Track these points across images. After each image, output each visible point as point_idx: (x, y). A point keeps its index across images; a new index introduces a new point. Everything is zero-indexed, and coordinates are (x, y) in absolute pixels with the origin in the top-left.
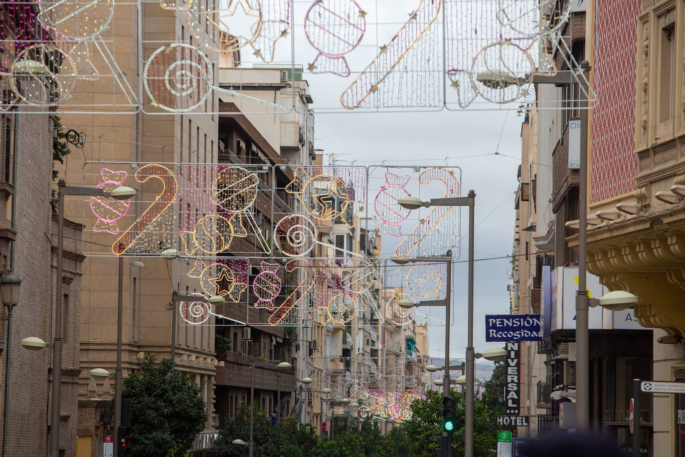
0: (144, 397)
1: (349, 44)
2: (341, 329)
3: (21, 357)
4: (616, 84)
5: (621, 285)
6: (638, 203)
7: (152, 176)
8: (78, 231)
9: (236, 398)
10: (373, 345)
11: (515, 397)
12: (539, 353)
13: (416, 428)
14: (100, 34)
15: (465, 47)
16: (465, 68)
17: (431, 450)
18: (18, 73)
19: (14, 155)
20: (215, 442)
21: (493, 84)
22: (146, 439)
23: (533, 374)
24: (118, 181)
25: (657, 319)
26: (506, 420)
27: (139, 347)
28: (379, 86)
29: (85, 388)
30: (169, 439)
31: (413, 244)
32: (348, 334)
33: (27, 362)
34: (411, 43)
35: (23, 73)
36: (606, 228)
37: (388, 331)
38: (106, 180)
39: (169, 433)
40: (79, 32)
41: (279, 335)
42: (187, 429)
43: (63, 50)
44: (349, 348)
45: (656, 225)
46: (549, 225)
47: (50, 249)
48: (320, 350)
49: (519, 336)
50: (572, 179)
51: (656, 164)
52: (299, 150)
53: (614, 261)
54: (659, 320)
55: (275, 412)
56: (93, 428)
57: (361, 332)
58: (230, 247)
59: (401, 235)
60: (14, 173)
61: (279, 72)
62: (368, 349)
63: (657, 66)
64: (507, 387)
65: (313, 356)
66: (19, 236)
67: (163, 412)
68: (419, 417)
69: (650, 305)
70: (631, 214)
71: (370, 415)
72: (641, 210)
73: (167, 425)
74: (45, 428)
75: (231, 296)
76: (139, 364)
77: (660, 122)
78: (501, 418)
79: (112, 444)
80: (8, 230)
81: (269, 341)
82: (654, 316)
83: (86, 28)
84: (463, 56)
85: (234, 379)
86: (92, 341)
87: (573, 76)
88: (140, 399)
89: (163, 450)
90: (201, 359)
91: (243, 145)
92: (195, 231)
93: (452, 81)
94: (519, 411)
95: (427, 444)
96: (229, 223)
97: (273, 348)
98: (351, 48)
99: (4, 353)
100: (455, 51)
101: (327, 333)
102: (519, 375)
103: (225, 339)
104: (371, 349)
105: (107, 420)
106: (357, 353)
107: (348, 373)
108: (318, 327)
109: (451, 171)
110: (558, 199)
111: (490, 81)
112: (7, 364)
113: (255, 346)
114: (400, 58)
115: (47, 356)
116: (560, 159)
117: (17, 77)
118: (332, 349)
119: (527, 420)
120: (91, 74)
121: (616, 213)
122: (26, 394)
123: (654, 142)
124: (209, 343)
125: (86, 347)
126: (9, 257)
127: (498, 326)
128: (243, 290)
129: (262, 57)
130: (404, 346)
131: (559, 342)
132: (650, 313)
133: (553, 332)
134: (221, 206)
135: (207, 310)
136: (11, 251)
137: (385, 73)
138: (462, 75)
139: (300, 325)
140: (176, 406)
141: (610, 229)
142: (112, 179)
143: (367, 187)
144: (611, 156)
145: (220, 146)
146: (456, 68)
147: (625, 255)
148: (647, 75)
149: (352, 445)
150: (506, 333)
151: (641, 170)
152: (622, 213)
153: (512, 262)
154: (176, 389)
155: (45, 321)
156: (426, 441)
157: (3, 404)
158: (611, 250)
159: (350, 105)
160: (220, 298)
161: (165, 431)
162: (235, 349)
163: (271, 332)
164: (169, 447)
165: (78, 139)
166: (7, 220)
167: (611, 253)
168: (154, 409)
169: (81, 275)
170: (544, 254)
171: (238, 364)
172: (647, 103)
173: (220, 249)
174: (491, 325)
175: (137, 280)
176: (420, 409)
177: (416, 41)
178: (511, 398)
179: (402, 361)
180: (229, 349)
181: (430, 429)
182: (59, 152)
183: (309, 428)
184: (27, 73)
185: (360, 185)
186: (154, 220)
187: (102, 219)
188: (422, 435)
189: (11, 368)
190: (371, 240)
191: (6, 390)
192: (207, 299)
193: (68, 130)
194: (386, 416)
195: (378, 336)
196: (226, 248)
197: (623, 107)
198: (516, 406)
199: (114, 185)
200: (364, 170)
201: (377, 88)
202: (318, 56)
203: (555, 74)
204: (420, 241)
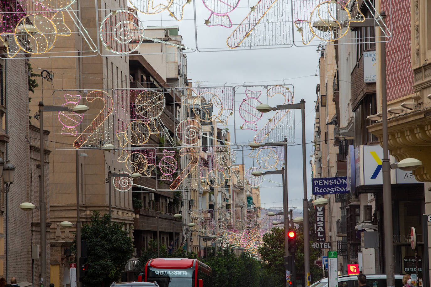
0: (94, 239)
1: (231, 6)
2: (208, 192)
3: (15, 216)
4: (397, 27)
5: (404, 155)
6: (415, 102)
7: (97, 98)
8: (46, 135)
9: (147, 237)
10: (227, 202)
11: (322, 230)
12: (336, 202)
13: (267, 252)
14: (71, 6)
15: (305, 5)
16: (306, 19)
17: (277, 265)
18: (19, 33)
19: (5, 88)
20: (136, 266)
21: (324, 28)
22: (96, 265)
23: (333, 216)
24: (75, 101)
25: (428, 176)
26: (317, 245)
27: (86, 207)
28: (251, 32)
29: (53, 234)
30: (110, 265)
31: (265, 135)
32: (212, 195)
33: (18, 219)
34: (271, 4)
35: (23, 33)
36: (394, 119)
37: (236, 192)
38: (68, 101)
39: (110, 261)
40: (58, 5)
41: (171, 197)
42: (121, 258)
43: (47, 17)
44: (213, 204)
45: (428, 116)
46: (349, 120)
47: (29, 147)
48: (195, 206)
49: (334, 191)
50: (366, 89)
51: (426, 77)
52: (178, 80)
53: (400, 140)
54: (429, 176)
55: (170, 245)
56: (60, 259)
57: (220, 194)
58: (148, 141)
59: (257, 129)
60: (6, 99)
61: (164, 31)
62: (224, 204)
63: (424, 13)
64: (317, 224)
65: (192, 210)
66: (10, 139)
67: (106, 248)
68: (268, 245)
69: (423, 167)
70: (411, 109)
71: (229, 245)
72: (417, 106)
73: (108, 256)
74: (31, 261)
75: (145, 173)
76: (86, 218)
77: (428, 50)
78: (314, 244)
79: (76, 269)
80: (4, 136)
81: (165, 201)
82: (426, 174)
83: (62, 2)
84: (304, 11)
85: (146, 225)
86: (56, 204)
87: (376, 21)
88: (91, 240)
89: (107, 271)
90: (125, 214)
91: (144, 77)
92: (126, 132)
93: (298, 27)
94: (325, 239)
95: (274, 262)
96: (147, 126)
97: (167, 205)
98: (232, 9)
99: (4, 214)
100: (299, 8)
101: (199, 195)
102: (324, 216)
103: (139, 200)
104: (226, 204)
105: (68, 254)
106: (218, 207)
107: (213, 219)
108: (194, 191)
109: (287, 87)
110: (356, 102)
111: (322, 27)
112: (6, 221)
113: (157, 204)
114: (264, 14)
115: (30, 215)
116: (357, 77)
117: (19, 35)
118: (203, 204)
119: (330, 245)
120: (66, 31)
121: (400, 109)
122: (18, 240)
123: (424, 62)
124: (129, 204)
125: (54, 209)
126: (5, 153)
127: (320, 185)
128: (153, 169)
129: (175, 17)
130: (246, 201)
131: (360, 193)
132: (423, 173)
133: (357, 187)
134: (142, 115)
135: (130, 182)
136: (6, 149)
137: (254, 24)
138: (304, 23)
139: (183, 190)
140: (114, 243)
141: (397, 120)
142: (72, 101)
143: (234, 100)
144: (395, 73)
145: (131, 78)
146: (300, 19)
147: (407, 135)
148: (418, 20)
149: (219, 265)
150: (325, 189)
151: (416, 81)
152: (404, 109)
153: (314, 146)
154: (113, 233)
155: (28, 193)
156: (273, 260)
157: (5, 246)
158: (398, 133)
159: (233, 45)
160: (138, 174)
161: (107, 260)
162: (145, 207)
163: (166, 195)
164: (111, 269)
165: (49, 76)
166: (3, 129)
167: (398, 134)
168: (100, 246)
169: (48, 163)
170: (344, 138)
171: (147, 216)
172: (419, 38)
173: (142, 143)
174: (315, 185)
175: (83, 165)
176: (269, 240)
177: (273, 3)
178: (320, 231)
179: (245, 211)
180: (141, 207)
181: (276, 252)
182: (32, 85)
183: (193, 255)
184: (25, 33)
185: (230, 99)
186: (99, 125)
187: (66, 126)
188: (271, 256)
189: (9, 223)
190: (224, 136)
191: (6, 237)
192: (130, 175)
193: (42, 70)
194: (239, 246)
195: (230, 196)
196: (146, 142)
197: (402, 41)
198: (323, 236)
199: (73, 104)
200: (232, 89)
201: (250, 34)
202: (211, 15)
203: (364, 21)
204: (269, 133)
